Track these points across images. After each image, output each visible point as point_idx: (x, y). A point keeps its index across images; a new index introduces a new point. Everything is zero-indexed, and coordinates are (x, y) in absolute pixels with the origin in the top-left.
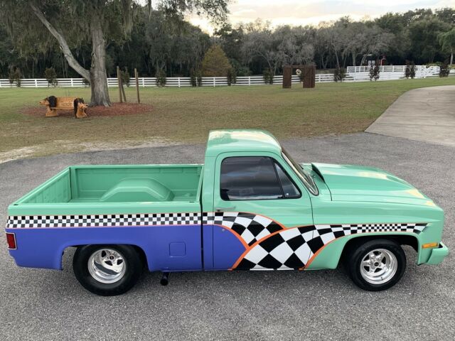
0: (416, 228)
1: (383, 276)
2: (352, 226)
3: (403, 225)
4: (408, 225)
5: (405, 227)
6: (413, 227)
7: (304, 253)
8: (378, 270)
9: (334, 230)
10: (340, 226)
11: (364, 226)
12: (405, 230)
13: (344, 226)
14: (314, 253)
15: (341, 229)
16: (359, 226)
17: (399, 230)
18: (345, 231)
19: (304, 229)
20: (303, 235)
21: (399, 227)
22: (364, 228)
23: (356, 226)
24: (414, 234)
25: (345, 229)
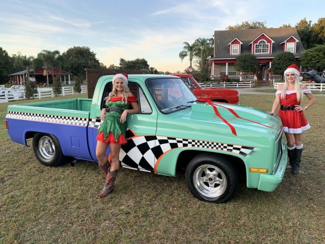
0: (243, 150)
2: (184, 140)
3: (229, 145)
4: (234, 146)
5: (231, 148)
6: (239, 149)
9: (171, 141)
10: (175, 139)
11: (194, 141)
12: (231, 150)
13: (177, 139)
14: (157, 159)
15: (175, 142)
16: (189, 141)
17: (225, 150)
18: (178, 144)
19: (149, 138)
21: (225, 147)
22: (193, 143)
23: (187, 140)
24: (241, 156)
25: (178, 142)
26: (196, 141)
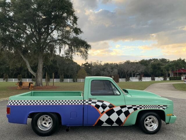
0: (164, 107)
1: (153, 128)
2: (140, 106)
3: (158, 106)
4: (160, 106)
5: (159, 107)
6: (162, 107)
7: (123, 117)
8: (151, 126)
9: (134, 107)
10: (136, 106)
11: (144, 106)
12: (159, 108)
13: (137, 106)
14: (126, 117)
15: (136, 107)
16: (142, 106)
17: (157, 108)
18: (137, 108)
19: (122, 107)
20: (122, 109)
21: (157, 107)
22: (144, 107)
23: (141, 106)
24: (163, 110)
25: (137, 107)
26: (145, 106)
